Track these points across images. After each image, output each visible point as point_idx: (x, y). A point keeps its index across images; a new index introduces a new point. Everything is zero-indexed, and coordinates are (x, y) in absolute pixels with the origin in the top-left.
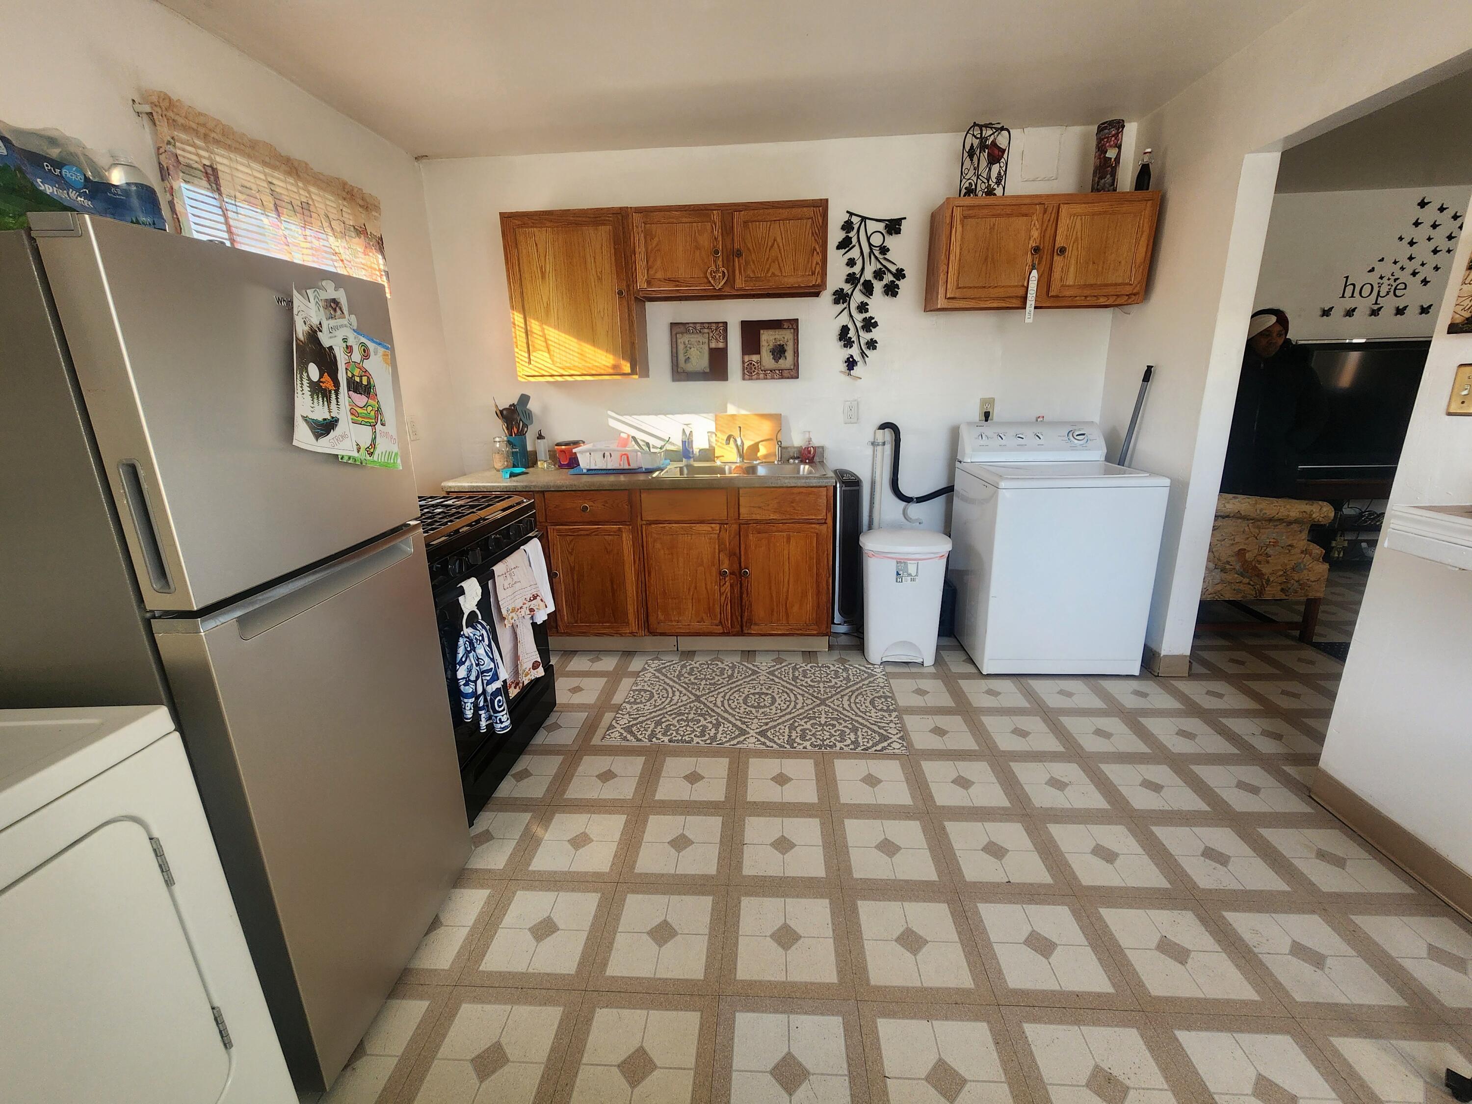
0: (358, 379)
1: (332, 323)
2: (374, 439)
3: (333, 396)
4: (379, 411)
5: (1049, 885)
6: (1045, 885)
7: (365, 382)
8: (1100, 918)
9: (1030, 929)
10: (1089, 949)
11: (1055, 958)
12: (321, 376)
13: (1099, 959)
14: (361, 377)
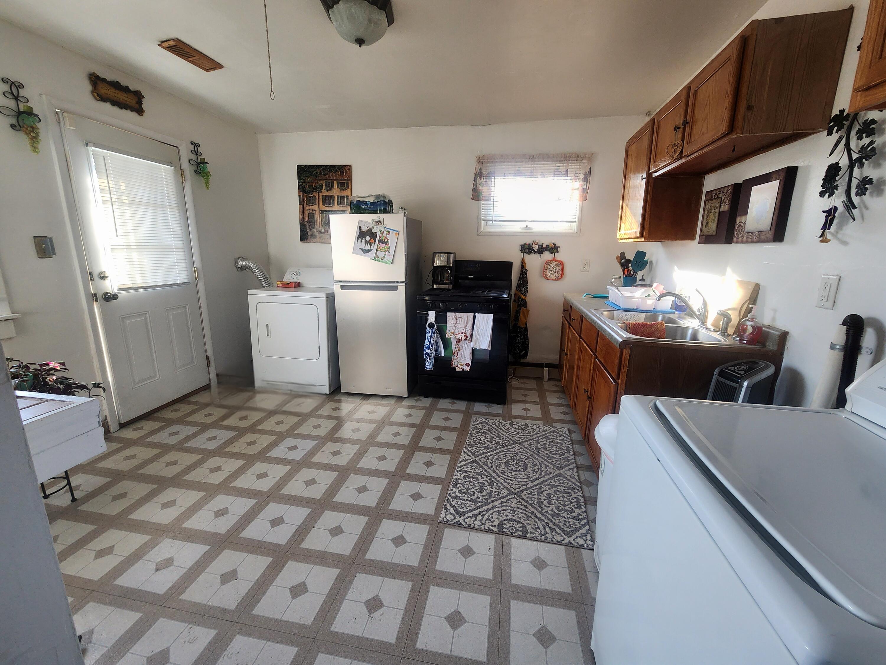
0: (383, 240)
1: (377, 226)
2: (384, 256)
3: (373, 244)
4: (389, 248)
5: (300, 545)
6: (302, 542)
7: (386, 241)
8: (268, 555)
9: (286, 522)
10: (260, 539)
11: (268, 524)
12: (370, 239)
13: (254, 540)
14: (385, 240)
